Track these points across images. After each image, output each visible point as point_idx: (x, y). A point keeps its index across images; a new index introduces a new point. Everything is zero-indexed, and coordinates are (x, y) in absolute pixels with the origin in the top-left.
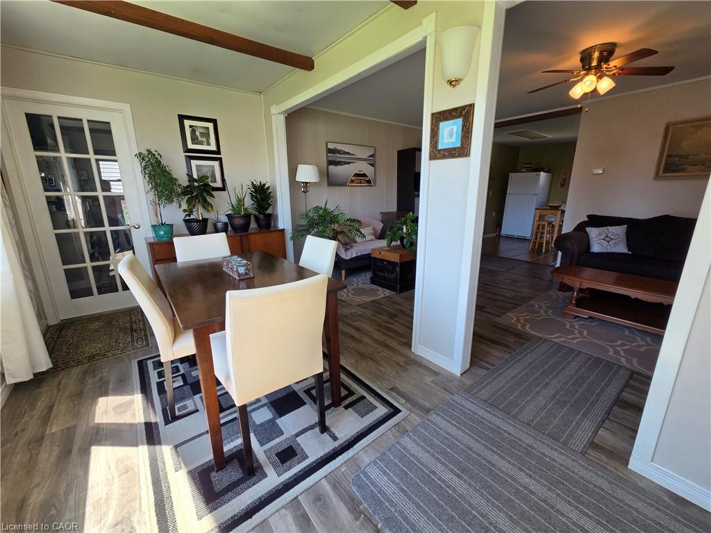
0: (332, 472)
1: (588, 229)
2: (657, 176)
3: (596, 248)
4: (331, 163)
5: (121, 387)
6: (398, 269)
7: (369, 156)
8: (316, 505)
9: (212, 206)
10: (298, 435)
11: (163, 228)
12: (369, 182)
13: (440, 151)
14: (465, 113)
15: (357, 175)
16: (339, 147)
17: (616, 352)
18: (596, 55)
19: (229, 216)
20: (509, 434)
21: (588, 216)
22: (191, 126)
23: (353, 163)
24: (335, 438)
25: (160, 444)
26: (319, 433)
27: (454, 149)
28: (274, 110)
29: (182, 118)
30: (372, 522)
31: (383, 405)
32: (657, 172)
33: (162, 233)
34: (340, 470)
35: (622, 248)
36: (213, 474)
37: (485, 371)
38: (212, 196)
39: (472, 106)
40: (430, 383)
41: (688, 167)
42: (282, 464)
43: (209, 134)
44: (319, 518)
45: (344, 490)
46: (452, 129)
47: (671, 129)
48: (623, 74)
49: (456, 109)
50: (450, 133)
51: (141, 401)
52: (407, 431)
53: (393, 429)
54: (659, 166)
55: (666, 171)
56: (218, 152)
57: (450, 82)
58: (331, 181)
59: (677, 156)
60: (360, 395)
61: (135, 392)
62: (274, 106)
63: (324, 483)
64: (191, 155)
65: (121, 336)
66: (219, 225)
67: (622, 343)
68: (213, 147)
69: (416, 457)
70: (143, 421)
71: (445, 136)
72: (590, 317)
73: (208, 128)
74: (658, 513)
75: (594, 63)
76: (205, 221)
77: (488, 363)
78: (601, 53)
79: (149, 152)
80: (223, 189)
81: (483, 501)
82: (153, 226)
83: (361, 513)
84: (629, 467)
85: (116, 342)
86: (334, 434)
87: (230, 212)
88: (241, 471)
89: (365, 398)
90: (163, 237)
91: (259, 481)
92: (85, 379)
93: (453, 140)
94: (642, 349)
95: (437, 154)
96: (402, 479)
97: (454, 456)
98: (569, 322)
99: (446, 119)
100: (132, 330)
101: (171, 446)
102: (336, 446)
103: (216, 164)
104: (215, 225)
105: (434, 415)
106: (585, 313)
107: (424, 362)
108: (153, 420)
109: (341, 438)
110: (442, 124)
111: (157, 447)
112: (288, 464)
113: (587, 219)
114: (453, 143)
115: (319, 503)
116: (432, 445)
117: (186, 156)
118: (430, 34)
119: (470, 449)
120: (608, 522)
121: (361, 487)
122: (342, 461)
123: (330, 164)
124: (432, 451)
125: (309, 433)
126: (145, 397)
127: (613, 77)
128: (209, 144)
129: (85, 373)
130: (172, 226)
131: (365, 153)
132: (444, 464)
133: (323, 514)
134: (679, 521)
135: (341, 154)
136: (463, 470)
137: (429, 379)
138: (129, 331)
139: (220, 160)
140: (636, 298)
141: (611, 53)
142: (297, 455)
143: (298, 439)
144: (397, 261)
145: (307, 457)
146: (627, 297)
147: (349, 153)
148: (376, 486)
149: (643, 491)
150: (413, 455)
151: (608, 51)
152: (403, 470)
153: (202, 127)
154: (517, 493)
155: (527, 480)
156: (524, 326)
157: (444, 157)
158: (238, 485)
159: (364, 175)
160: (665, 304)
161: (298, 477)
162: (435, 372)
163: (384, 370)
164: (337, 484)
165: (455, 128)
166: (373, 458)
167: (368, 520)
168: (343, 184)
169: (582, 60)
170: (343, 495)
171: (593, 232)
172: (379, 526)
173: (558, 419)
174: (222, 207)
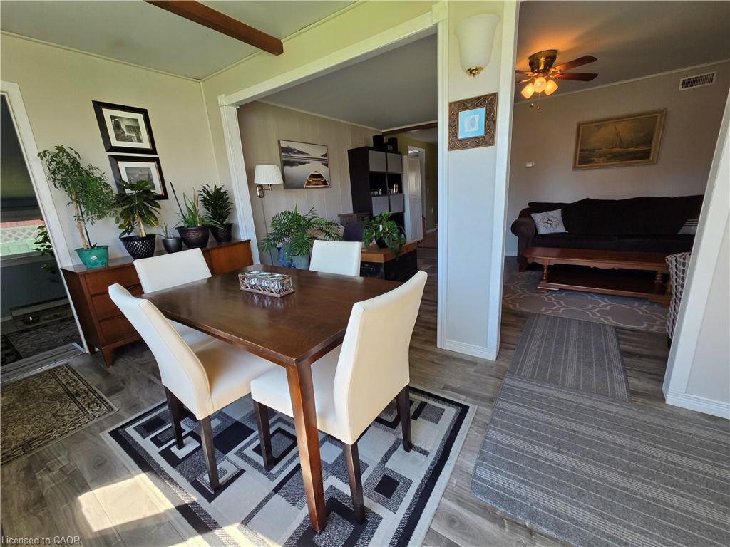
0: (446, 488)
1: (533, 215)
2: (575, 168)
3: (542, 231)
4: (286, 163)
5: (104, 472)
6: (383, 270)
7: (322, 156)
8: (454, 529)
9: (156, 219)
10: (384, 461)
11: (95, 251)
12: (325, 183)
13: (460, 140)
14: (488, 102)
15: (313, 176)
16: (293, 145)
17: (594, 314)
18: (542, 60)
19: (180, 229)
20: (571, 401)
21: (529, 204)
22: (112, 117)
23: (308, 163)
24: (426, 453)
25: (217, 526)
26: (404, 451)
27: (478, 138)
28: (222, 100)
29: (98, 106)
30: (518, 524)
31: (449, 405)
32: (575, 164)
33: (94, 258)
34: (453, 483)
35: (561, 229)
36: (316, 538)
37: (513, 351)
38: (158, 206)
39: (495, 95)
40: (474, 373)
41: (595, 158)
42: (389, 498)
43: (138, 128)
44: (467, 541)
45: (471, 502)
46: (473, 118)
47: (581, 128)
48: (562, 78)
49: (478, 98)
50: (471, 123)
51: (151, 483)
52: (487, 425)
53: (473, 426)
54: (575, 159)
55: (581, 162)
56: (154, 151)
57: (471, 71)
58: (289, 184)
59: (587, 150)
60: (420, 402)
61: (133, 473)
62: (223, 95)
63: (446, 502)
64: (117, 155)
65: (58, 407)
66: (171, 242)
67: (593, 307)
68: (146, 144)
69: (513, 446)
70: (171, 506)
71: (466, 125)
72: (560, 289)
73: (137, 120)
74: (708, 432)
75: (541, 68)
76: (151, 237)
77: (509, 344)
78: (546, 59)
79: (60, 149)
80: (165, 197)
81: (593, 467)
82: (79, 251)
83: (502, 519)
84: (667, 402)
85: (54, 415)
86: (421, 448)
87: (182, 224)
88: (348, 523)
89: (426, 403)
90: (95, 263)
91: (377, 526)
92: (35, 478)
93: (476, 128)
94: (608, 308)
95: (457, 143)
96: (515, 472)
97: (543, 435)
98: (546, 296)
99: (467, 108)
100: (70, 395)
101: (238, 524)
102: (432, 459)
103: (152, 166)
104: (165, 242)
105: (500, 402)
106: (555, 286)
107: (455, 355)
108: (187, 501)
109: (431, 450)
110: (462, 114)
111: (217, 532)
112: (395, 495)
113: (528, 207)
114: (475, 132)
115: (457, 525)
116: (517, 430)
117: (109, 156)
118: (443, 21)
119: (550, 424)
120: (685, 451)
121: (485, 493)
122: (449, 474)
123: (285, 165)
124: (522, 436)
125: (394, 456)
126: (154, 476)
127: (554, 80)
128: (140, 141)
129: (28, 469)
130: (106, 247)
131: (318, 153)
132: (540, 445)
133: (468, 535)
134: (723, 434)
135: (295, 153)
136: (558, 444)
137: (471, 370)
138: (65, 397)
139: (157, 161)
140: (595, 268)
141: (554, 58)
142: (398, 483)
143: (389, 465)
144: (382, 261)
145: (409, 483)
146: (588, 268)
147: (302, 153)
148: (497, 487)
149: (687, 419)
150: (508, 445)
151: (551, 57)
152: (510, 463)
153: (128, 119)
154: (612, 451)
155: (610, 437)
156: (514, 306)
157: (464, 147)
158: (356, 540)
159: (320, 176)
160: (616, 269)
161: (417, 505)
162: (473, 362)
163: (424, 371)
164: (459, 499)
165: (477, 117)
166: (474, 459)
167: (514, 523)
168: (300, 187)
169: (531, 64)
170: (473, 507)
171: (537, 217)
172: (528, 526)
173: (594, 378)
174: (169, 219)
